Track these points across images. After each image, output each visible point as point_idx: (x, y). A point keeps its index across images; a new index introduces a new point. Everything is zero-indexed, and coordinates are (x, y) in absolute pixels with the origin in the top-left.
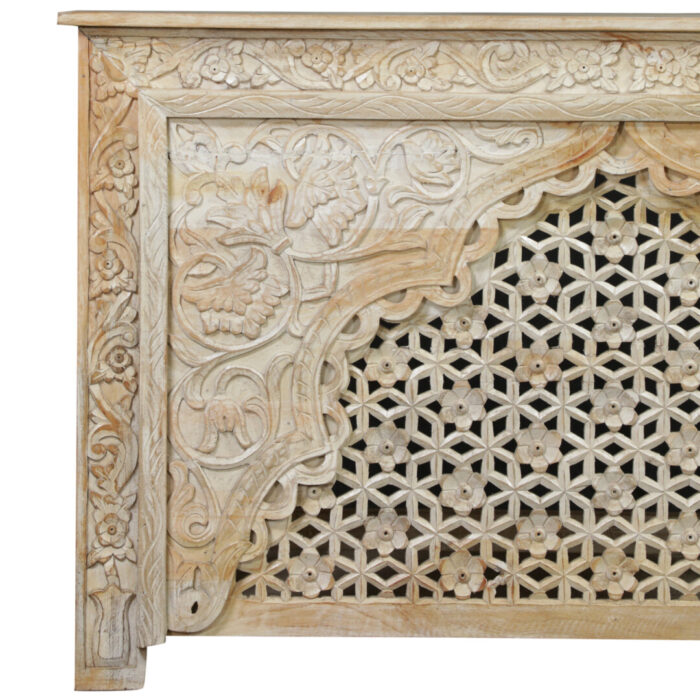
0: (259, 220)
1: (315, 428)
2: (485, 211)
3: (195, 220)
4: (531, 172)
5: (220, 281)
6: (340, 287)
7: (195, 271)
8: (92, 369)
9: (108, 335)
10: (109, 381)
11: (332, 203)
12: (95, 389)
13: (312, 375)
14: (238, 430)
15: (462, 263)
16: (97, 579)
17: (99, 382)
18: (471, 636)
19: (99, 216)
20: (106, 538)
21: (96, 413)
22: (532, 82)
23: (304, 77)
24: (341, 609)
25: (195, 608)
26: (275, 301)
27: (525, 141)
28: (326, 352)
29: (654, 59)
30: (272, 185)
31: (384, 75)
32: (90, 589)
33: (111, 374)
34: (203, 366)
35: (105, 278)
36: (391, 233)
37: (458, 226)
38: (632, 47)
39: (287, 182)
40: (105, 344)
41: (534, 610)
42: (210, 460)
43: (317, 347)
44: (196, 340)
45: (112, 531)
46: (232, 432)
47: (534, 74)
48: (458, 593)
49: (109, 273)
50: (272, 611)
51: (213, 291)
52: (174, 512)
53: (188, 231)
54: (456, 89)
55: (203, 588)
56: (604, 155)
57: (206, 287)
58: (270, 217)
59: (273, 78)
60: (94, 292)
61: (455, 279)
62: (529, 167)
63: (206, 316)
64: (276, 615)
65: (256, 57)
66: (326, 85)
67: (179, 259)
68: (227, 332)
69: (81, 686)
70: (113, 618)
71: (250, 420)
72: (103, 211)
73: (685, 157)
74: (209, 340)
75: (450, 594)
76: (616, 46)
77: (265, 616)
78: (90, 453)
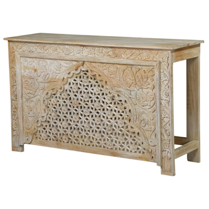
0: (34, 75)
1: (43, 111)
2: (65, 75)
3: (25, 74)
4: (71, 69)
5: (29, 85)
6: (45, 87)
7: (26, 83)
8: (13, 98)
9: (14, 93)
10: (15, 100)
11: (44, 73)
12: (13, 101)
13: (42, 102)
14: (32, 110)
15: (62, 84)
16: (15, 133)
17: (13, 100)
18: (67, 149)
19: (12, 72)
20: (15, 126)
21: (13, 105)
22: (71, 53)
23: (39, 50)
24: (48, 142)
25: (27, 139)
26: (37, 89)
27: (70, 63)
28: (43, 98)
29: (88, 50)
30: (35, 69)
31: (50, 50)
32: (14, 134)
33: (15, 99)
34: (27, 99)
35: (13, 83)
36: (52, 78)
37: (61, 78)
38: (84, 48)
39: (38, 68)
40: (14, 94)
41: (75, 146)
42: (29, 115)
43: (42, 97)
44: (26, 94)
45: (16, 125)
46: (32, 111)
47: (71, 52)
48: (65, 142)
49: (14, 82)
50: (39, 141)
51: (28, 86)
52: (24, 123)
53: (24, 76)
54: (60, 54)
55: (29, 137)
56: (82, 67)
57: (27, 86)
58: (35, 75)
59: (35, 50)
60: (12, 85)
61: (61, 87)
62: (71, 68)
63: (27, 90)
64: (40, 142)
65: (32, 46)
66: (42, 52)
67: (23, 81)
68: (30, 94)
69: (13, 150)
70: (17, 140)
71: (34, 109)
72: (13, 72)
73: (93, 68)
74: (28, 95)
75: (64, 142)
76: (82, 47)
77: (38, 142)
78: (12, 112)
